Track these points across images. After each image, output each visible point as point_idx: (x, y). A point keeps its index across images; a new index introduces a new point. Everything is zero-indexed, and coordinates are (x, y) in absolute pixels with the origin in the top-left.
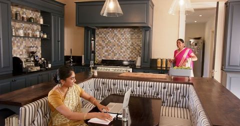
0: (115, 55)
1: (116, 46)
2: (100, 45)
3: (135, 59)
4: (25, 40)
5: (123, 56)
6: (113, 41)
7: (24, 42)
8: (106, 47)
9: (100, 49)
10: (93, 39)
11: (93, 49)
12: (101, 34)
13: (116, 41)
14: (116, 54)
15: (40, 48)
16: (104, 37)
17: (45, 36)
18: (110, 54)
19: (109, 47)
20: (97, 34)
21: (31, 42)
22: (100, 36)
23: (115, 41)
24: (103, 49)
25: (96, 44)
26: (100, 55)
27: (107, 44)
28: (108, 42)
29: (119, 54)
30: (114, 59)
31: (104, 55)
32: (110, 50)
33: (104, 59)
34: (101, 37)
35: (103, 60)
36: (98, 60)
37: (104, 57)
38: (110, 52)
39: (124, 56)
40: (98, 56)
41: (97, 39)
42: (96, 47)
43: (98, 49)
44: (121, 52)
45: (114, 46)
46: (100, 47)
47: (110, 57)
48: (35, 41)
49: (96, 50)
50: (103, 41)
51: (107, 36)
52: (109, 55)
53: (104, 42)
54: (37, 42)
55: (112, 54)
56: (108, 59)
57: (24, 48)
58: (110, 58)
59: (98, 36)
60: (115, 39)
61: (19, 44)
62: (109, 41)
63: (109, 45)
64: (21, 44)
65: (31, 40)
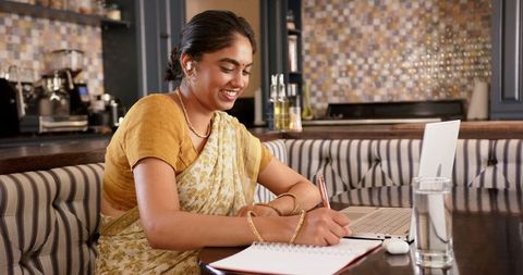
0: (379, 85)
1: (382, 47)
2: (321, 50)
3: (463, 95)
4: (41, 27)
5: (410, 84)
6: (370, 29)
7: (35, 33)
8: (343, 56)
9: (319, 64)
10: (291, 26)
11: (294, 68)
12: (323, 8)
13: (383, 27)
14: (385, 79)
15: (97, 63)
16: (335, 20)
17: (116, 16)
18: (361, 80)
19: (354, 55)
20: (307, 10)
21: (64, 38)
22: (319, 15)
23: (377, 28)
24: (331, 63)
25: (306, 46)
26: (319, 88)
27: (346, 43)
28: (350, 37)
29: (397, 77)
30: (377, 99)
31: (335, 87)
32: (360, 68)
33: (335, 100)
34: (323, 21)
35: (331, 106)
36: (313, 107)
37: (335, 94)
38: (360, 74)
39: (417, 83)
40: (313, 94)
41: (306, 29)
42: (307, 58)
43: (314, 64)
44: (404, 71)
45: (376, 47)
46: (320, 57)
47: (358, 93)
48: (80, 34)
49: (306, 70)
50: (330, 33)
51: (346, 12)
52: (355, 86)
53: (336, 38)
54: (84, 40)
55: (368, 80)
56: (352, 101)
57: (36, 57)
58: (359, 96)
59: (312, 16)
60: (376, 22)
61: (16, 40)
62: (353, 30)
63: (354, 49)
64: (23, 41)
65: (63, 30)
